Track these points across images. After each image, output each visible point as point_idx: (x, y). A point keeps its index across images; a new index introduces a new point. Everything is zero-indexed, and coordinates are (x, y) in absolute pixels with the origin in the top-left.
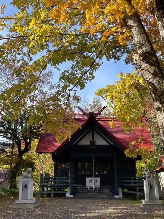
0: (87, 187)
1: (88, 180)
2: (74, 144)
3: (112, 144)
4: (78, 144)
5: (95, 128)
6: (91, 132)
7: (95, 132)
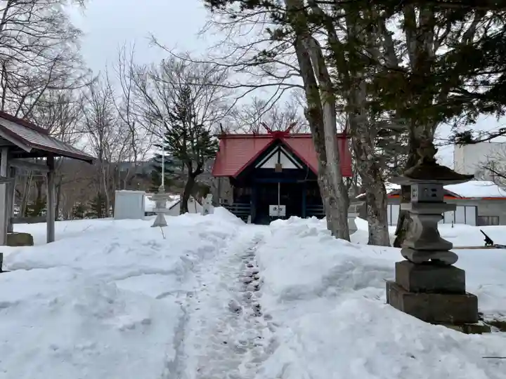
0: (270, 215)
1: (272, 207)
2: (257, 166)
3: (301, 167)
4: (262, 167)
5: (282, 148)
6: (277, 153)
7: (281, 153)
